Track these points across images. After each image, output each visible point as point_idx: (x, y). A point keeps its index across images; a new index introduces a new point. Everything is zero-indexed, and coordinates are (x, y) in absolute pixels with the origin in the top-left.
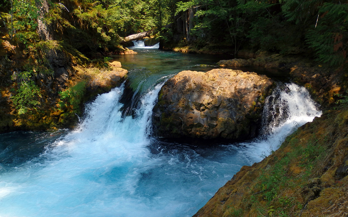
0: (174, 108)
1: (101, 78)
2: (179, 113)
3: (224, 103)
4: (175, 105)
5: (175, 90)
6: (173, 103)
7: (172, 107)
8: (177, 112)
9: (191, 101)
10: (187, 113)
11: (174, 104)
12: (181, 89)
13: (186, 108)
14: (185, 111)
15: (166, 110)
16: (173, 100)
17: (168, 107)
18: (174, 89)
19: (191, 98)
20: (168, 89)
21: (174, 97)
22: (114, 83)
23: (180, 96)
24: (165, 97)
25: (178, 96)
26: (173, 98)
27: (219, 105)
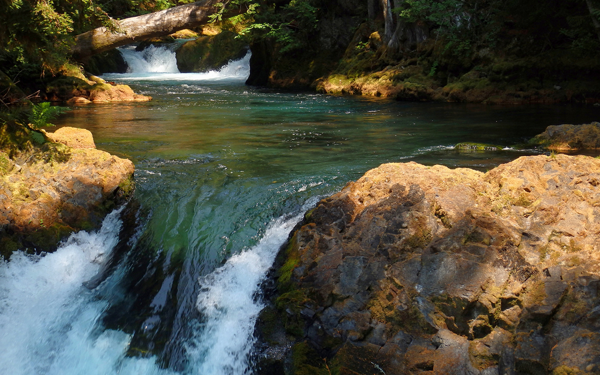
0: (349, 324)
1: (16, 192)
2: (369, 344)
3: (575, 300)
4: (351, 309)
5: (353, 245)
6: (342, 300)
7: (340, 319)
8: (360, 340)
9: (426, 291)
10: (405, 345)
11: (348, 303)
12: (378, 238)
13: (401, 324)
14: (398, 338)
15: (311, 333)
16: (343, 286)
17: (323, 318)
18: (349, 239)
19: (423, 278)
20: (322, 240)
21: (351, 273)
22: (74, 215)
23: (375, 270)
24: (305, 274)
25: (367, 268)
26: (342, 276)
27: (555, 311)
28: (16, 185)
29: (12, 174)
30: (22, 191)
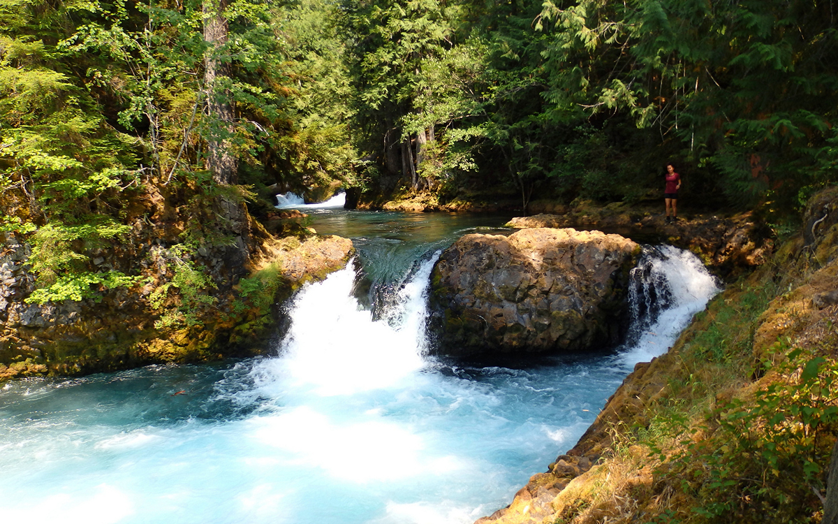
0: (467, 300)
1: (304, 255)
2: (475, 308)
3: (557, 285)
4: (466, 294)
5: (463, 268)
6: (462, 291)
7: (462, 299)
8: (472, 306)
9: (497, 285)
10: (490, 307)
11: (465, 292)
12: (473, 265)
13: (487, 299)
14: (487, 305)
15: (451, 305)
16: (462, 285)
17: (455, 298)
18: (461, 266)
19: (494, 279)
20: (450, 267)
21: (465, 280)
23: (475, 278)
24: (445, 281)
25: (472, 277)
26: (461, 281)
27: (550, 289)
28: (303, 252)
29: (300, 247)
30: (306, 255)
